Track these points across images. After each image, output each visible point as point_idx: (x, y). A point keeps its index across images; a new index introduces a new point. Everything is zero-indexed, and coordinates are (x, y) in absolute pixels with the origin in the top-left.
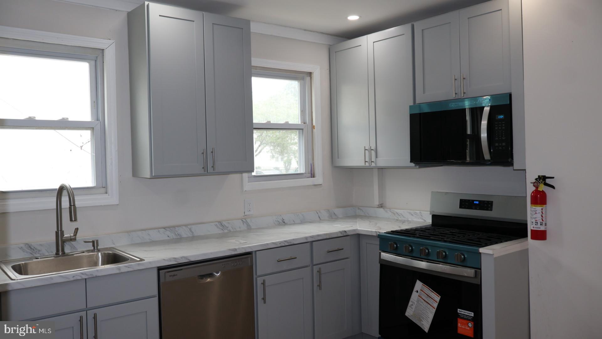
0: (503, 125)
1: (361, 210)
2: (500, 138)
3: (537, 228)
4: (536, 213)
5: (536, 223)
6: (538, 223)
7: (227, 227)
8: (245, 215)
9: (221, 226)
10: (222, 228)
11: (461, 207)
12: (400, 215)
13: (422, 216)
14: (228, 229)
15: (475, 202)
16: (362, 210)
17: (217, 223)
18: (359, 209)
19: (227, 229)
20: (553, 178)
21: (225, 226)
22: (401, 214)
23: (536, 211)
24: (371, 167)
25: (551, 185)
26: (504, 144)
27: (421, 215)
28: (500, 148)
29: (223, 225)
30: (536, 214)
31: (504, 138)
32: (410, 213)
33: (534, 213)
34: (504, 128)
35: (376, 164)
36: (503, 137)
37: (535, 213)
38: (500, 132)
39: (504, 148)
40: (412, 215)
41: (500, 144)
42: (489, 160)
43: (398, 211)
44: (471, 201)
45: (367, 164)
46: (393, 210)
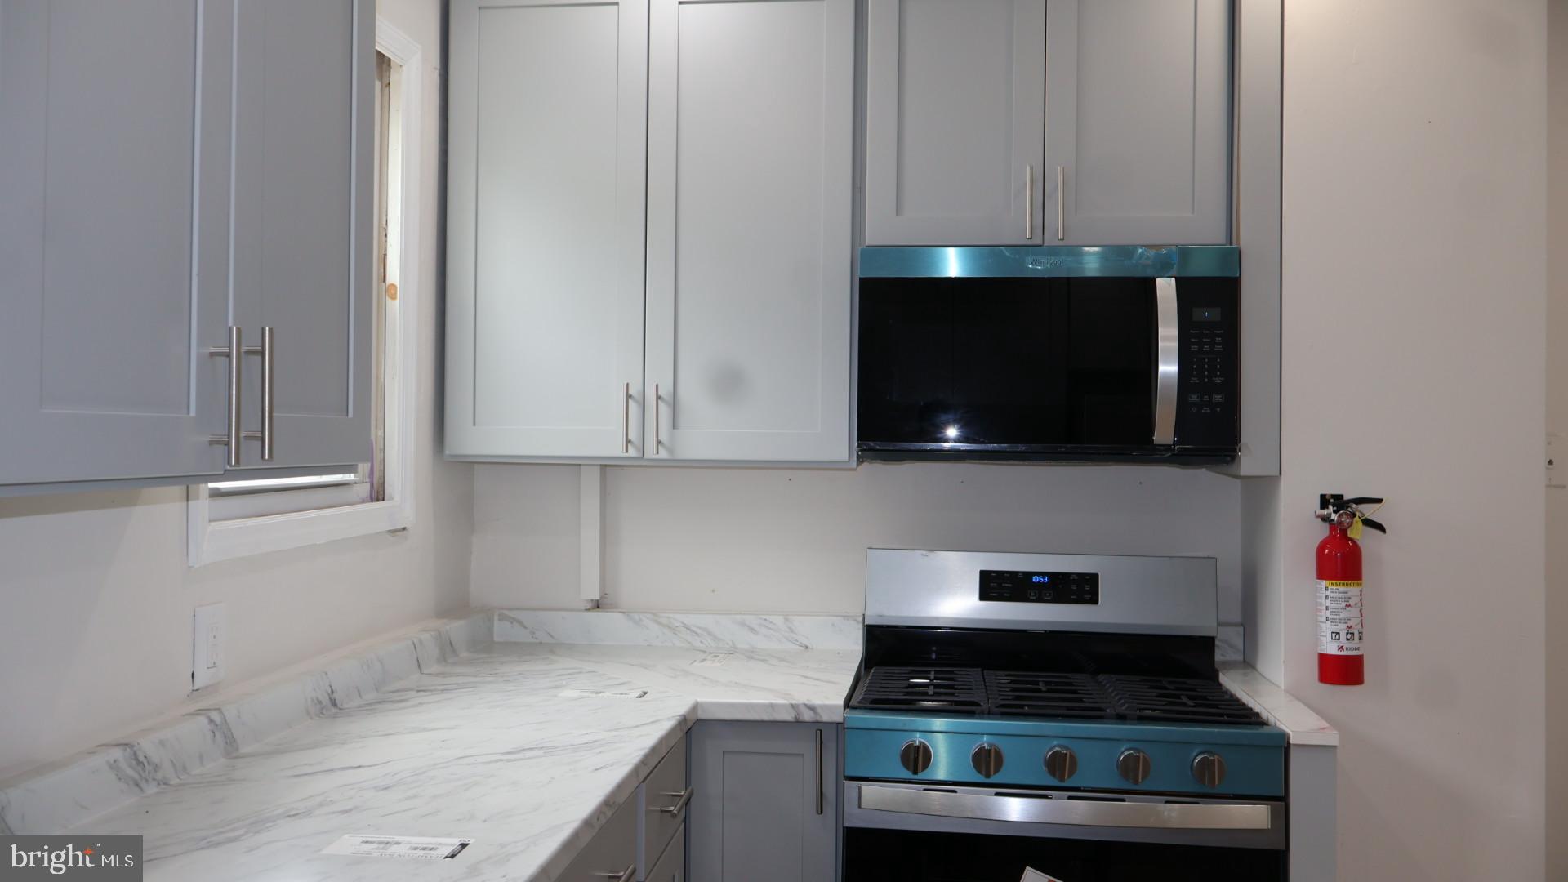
0: (1218, 340)
1: (512, 620)
2: (1206, 380)
3: (1352, 649)
4: (1349, 606)
5: (1349, 636)
6: (1355, 635)
7: (157, 768)
8: (196, 688)
9: (134, 762)
10: (136, 776)
11: (984, 596)
12: (699, 631)
13: (792, 631)
14: (159, 776)
15: (1034, 578)
16: (520, 622)
17: (117, 754)
18: (502, 618)
19: (154, 779)
20: (1380, 501)
21: (149, 763)
22: (705, 630)
23: (1350, 598)
24: (645, 463)
25: (1375, 522)
26: (1218, 398)
27: (789, 628)
28: (1206, 410)
29: (141, 758)
30: (1348, 608)
31: (1218, 380)
32: (743, 624)
33: (1344, 604)
34: (1218, 348)
35: (670, 451)
36: (1216, 376)
37: (1347, 605)
38: (1207, 360)
39: (1218, 409)
40: (752, 630)
41: (1206, 398)
42: (1167, 448)
43: (690, 620)
44: (1020, 576)
45: (632, 452)
46: (669, 618)
